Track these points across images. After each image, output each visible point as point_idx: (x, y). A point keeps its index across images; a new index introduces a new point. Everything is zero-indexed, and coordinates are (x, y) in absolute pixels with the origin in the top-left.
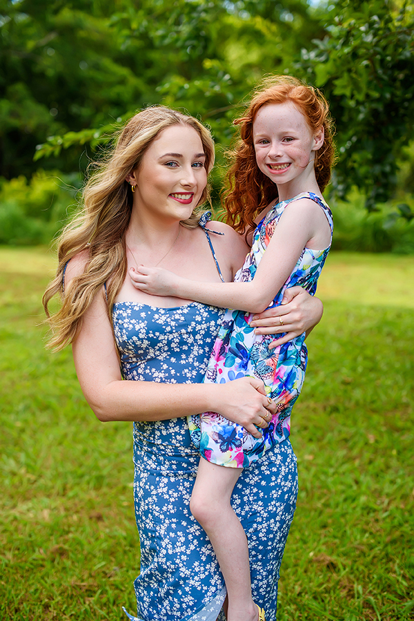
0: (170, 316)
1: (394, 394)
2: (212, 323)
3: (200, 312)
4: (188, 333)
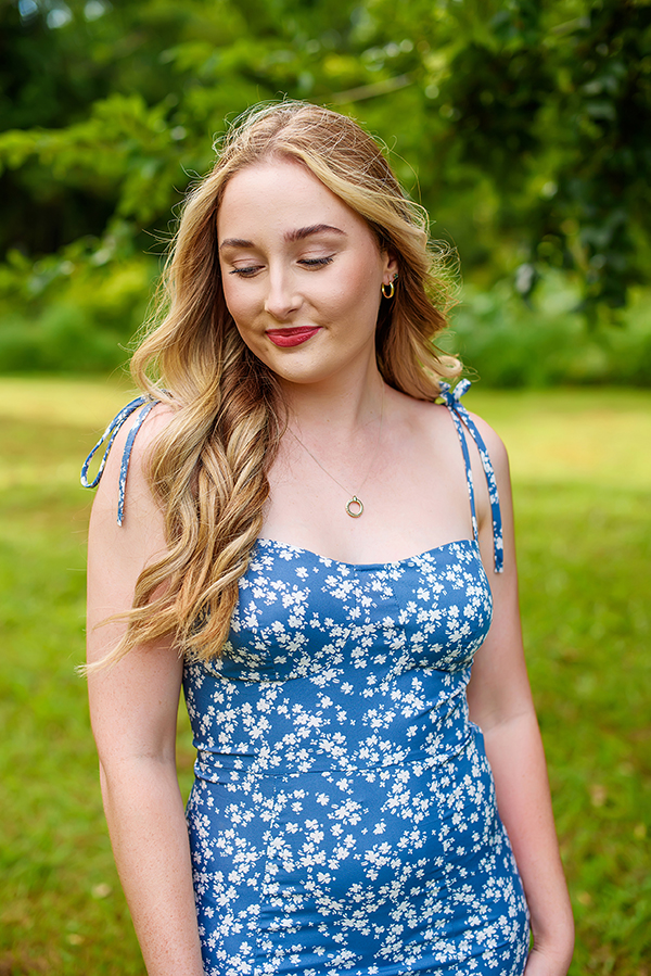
0: (362, 585)
2: (454, 611)
3: (427, 582)
4: (398, 628)
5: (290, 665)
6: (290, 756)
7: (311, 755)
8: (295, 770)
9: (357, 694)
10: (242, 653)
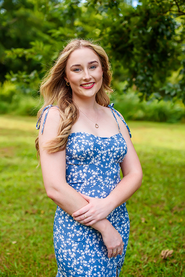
0: (103, 142)
1: (157, 195)
2: (122, 148)
3: (116, 142)
4: (111, 151)
5: (90, 160)
6: (91, 182)
7: (96, 181)
8: (92, 185)
9: (104, 167)
10: (80, 157)
